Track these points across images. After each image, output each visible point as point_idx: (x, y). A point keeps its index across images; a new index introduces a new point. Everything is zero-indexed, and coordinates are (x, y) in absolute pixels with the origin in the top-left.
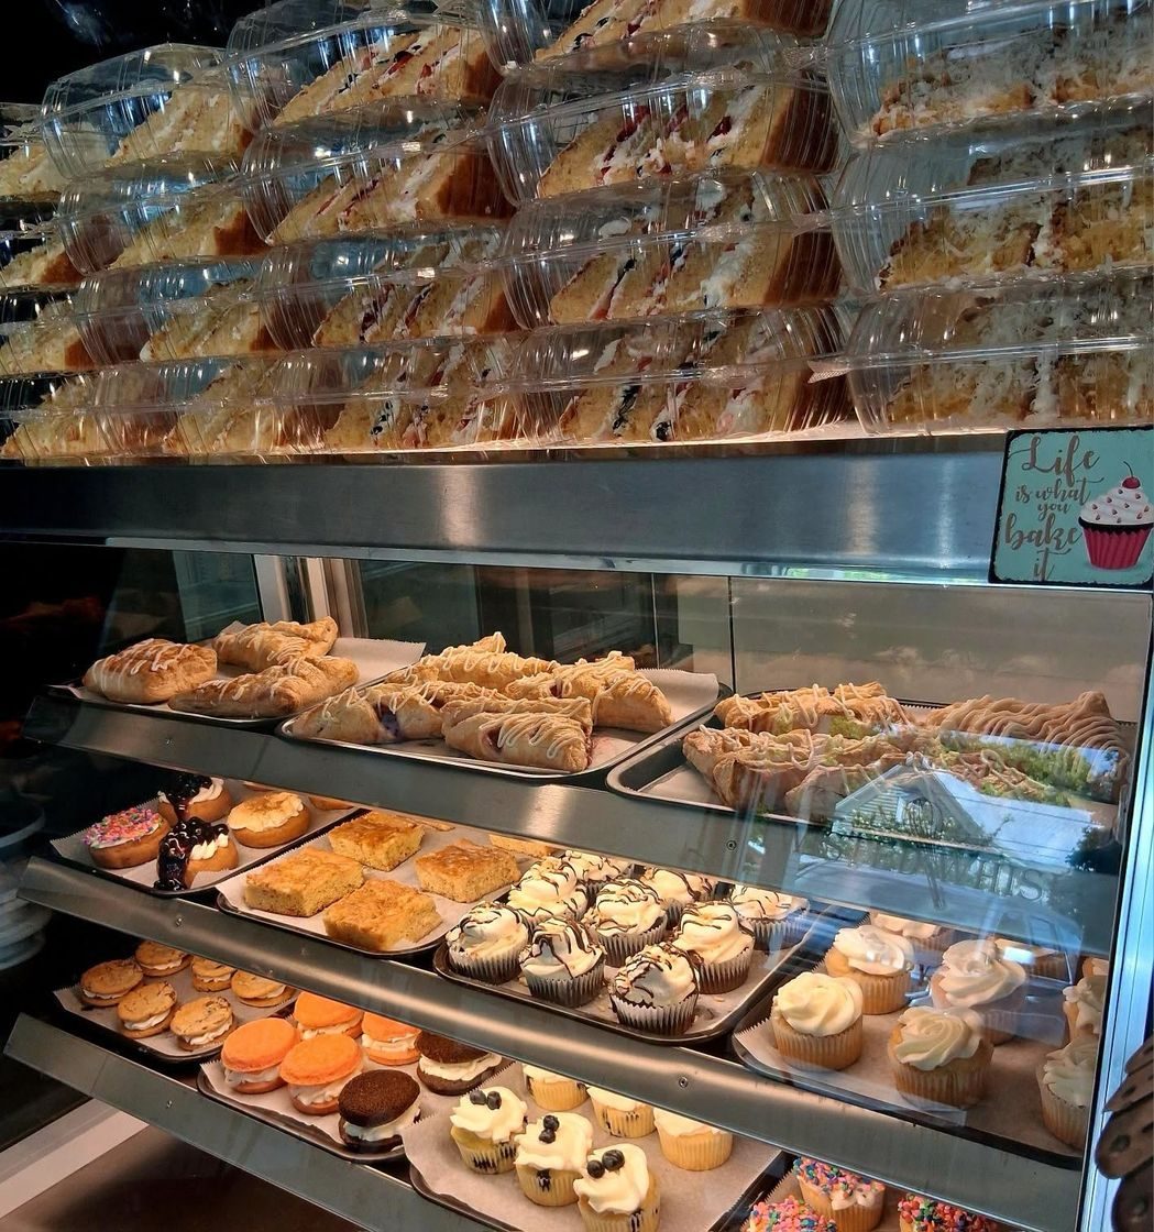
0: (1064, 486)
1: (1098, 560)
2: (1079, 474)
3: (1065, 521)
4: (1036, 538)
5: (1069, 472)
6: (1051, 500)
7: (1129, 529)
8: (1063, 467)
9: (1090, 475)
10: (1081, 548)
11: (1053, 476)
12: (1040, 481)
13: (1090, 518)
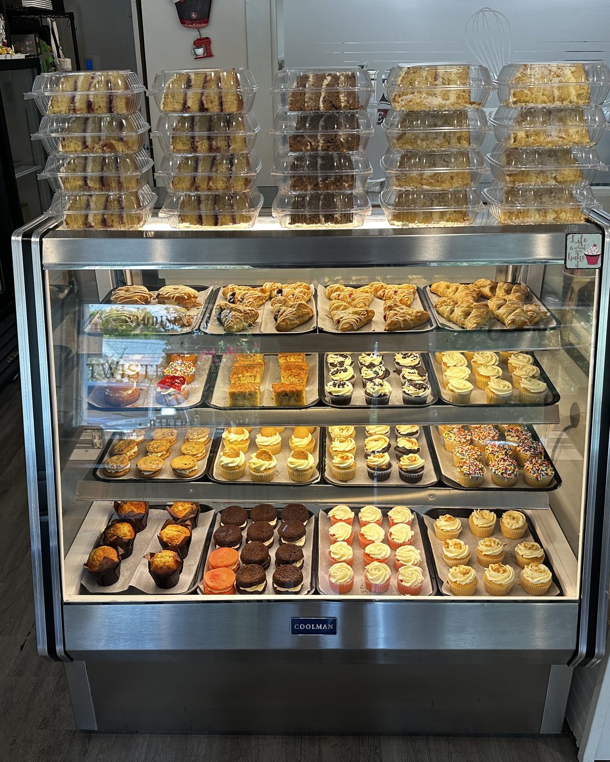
0: (580, 246)
1: (589, 263)
2: (583, 243)
3: (582, 254)
4: (575, 258)
5: (581, 243)
6: (578, 250)
7: (595, 256)
8: (580, 242)
9: (586, 244)
10: (585, 260)
11: (578, 244)
12: (575, 245)
13: (587, 253)
